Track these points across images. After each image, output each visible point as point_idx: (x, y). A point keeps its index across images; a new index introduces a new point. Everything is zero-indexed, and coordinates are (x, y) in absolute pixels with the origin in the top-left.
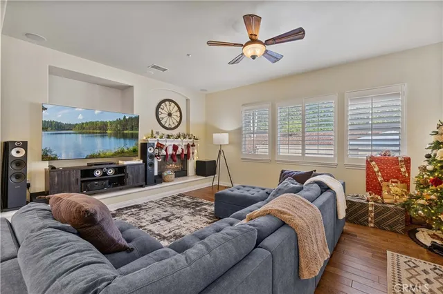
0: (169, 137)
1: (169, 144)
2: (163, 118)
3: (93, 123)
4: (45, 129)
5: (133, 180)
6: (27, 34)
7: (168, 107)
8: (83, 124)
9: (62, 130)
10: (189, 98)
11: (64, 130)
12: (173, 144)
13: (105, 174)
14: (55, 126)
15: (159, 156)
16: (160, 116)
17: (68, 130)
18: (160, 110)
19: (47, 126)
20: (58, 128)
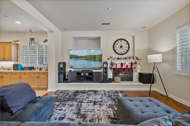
0: (118, 59)
1: (118, 62)
2: (117, 49)
3: (90, 56)
4: (71, 58)
5: (96, 78)
6: (64, 29)
7: (120, 43)
8: (86, 56)
9: (78, 58)
10: (134, 35)
11: (79, 58)
12: (121, 62)
13: (85, 75)
14: (75, 57)
15: (112, 69)
16: (115, 49)
17: (80, 58)
18: (115, 45)
19: (72, 57)
20: (76, 57)
